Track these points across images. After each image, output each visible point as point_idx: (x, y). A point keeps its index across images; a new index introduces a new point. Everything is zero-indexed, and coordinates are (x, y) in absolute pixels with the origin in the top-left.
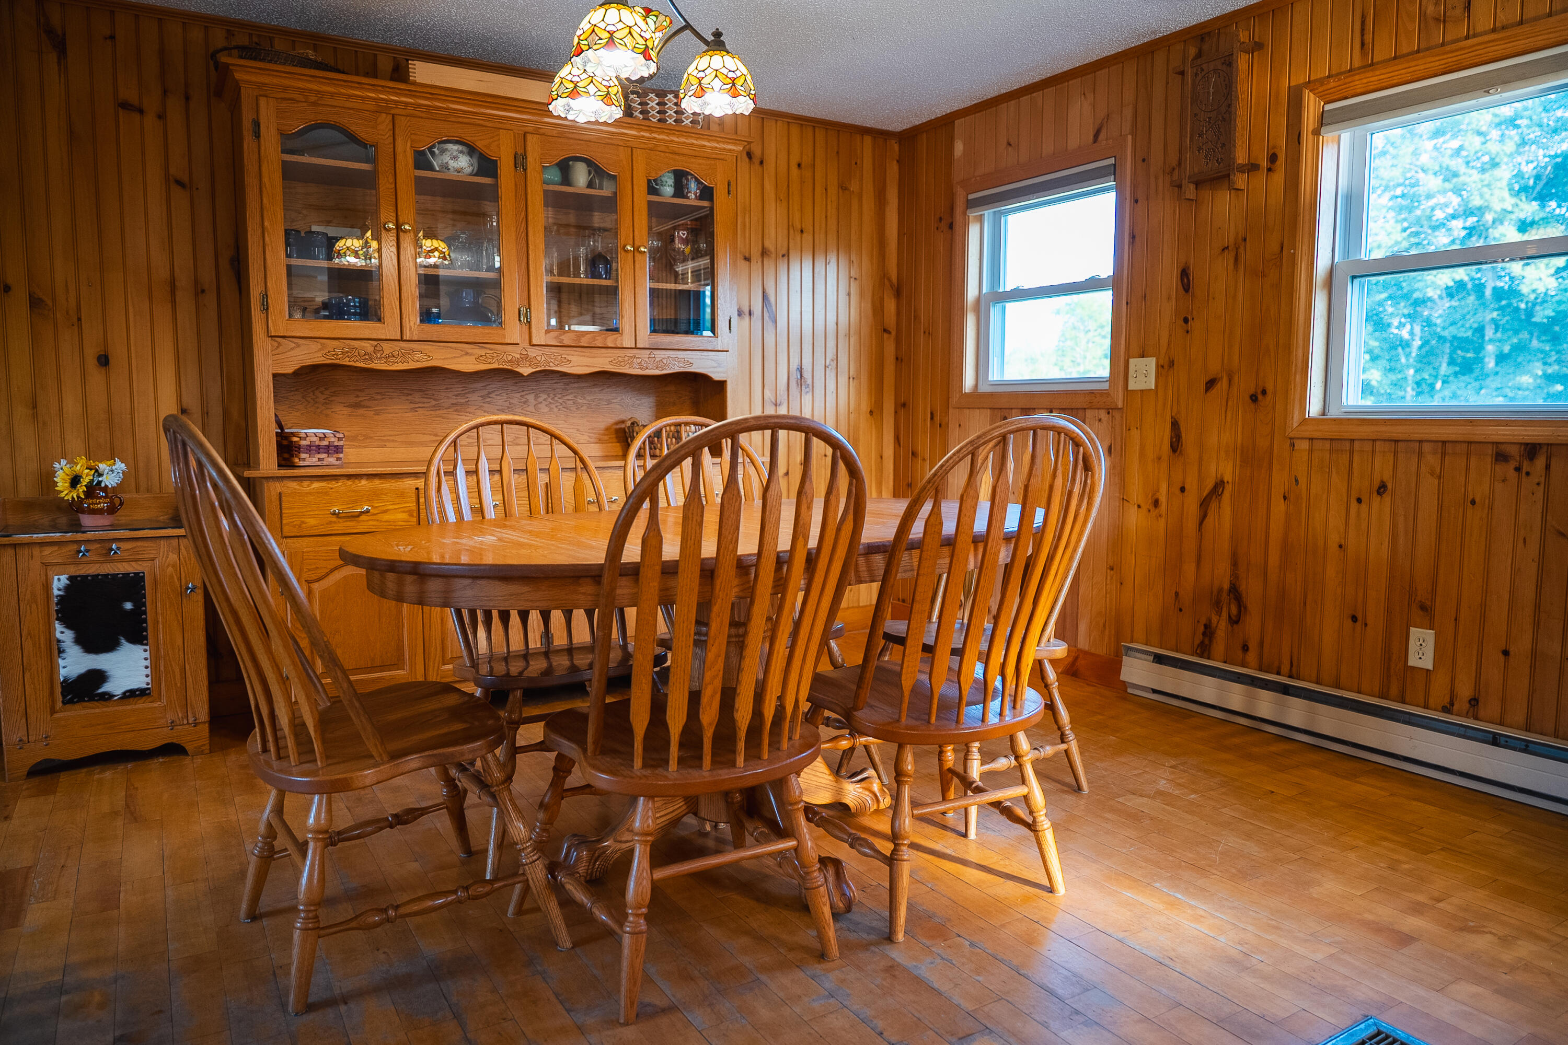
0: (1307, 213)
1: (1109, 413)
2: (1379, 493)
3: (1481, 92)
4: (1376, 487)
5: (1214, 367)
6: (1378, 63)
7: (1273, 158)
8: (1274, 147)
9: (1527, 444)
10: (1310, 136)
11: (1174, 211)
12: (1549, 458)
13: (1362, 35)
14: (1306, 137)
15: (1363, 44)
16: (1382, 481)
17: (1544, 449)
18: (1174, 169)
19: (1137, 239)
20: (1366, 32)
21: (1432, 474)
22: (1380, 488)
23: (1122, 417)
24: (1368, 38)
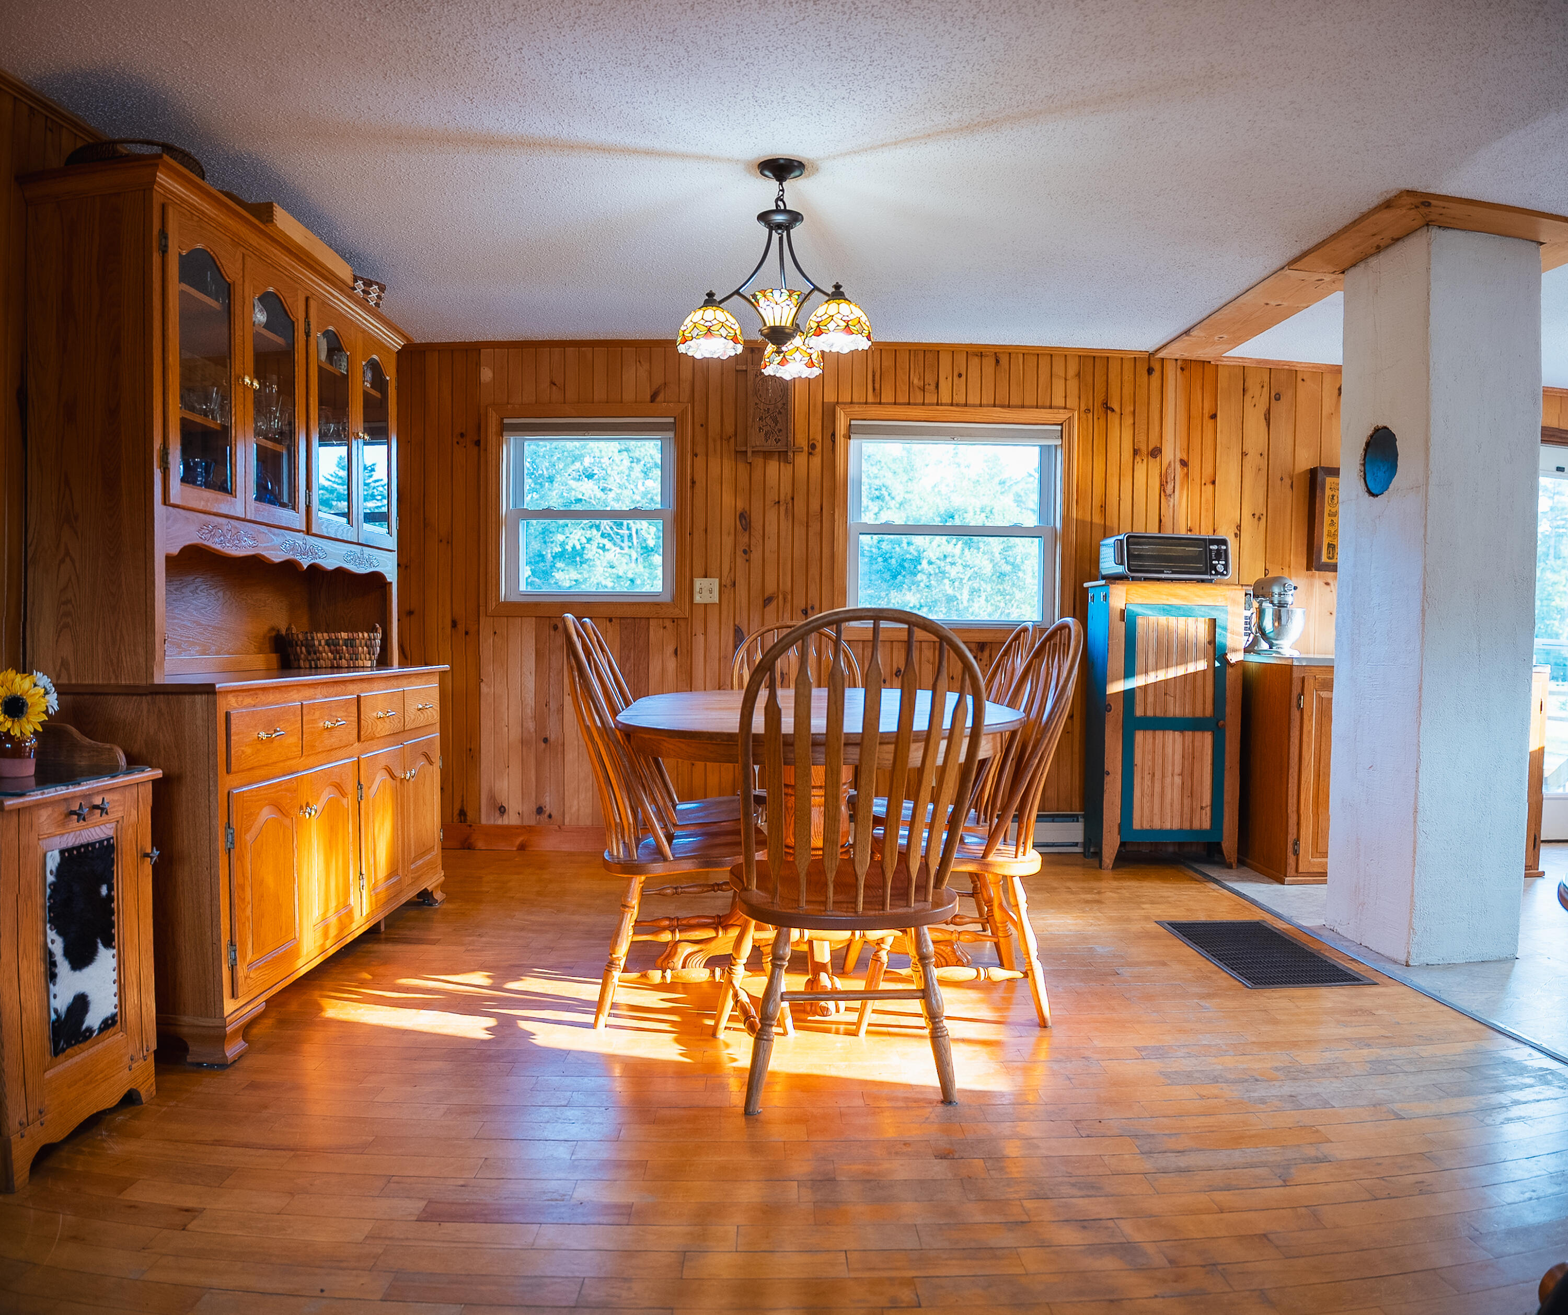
0: (842, 488)
1: (673, 622)
2: (896, 675)
3: (949, 438)
4: (894, 672)
5: (771, 588)
6: (884, 404)
7: (813, 447)
8: (813, 439)
9: (979, 643)
10: (842, 439)
11: (732, 468)
12: (991, 650)
13: (874, 383)
14: (840, 440)
15: (874, 389)
16: (898, 668)
17: (989, 644)
18: (730, 437)
19: (698, 484)
20: (876, 382)
21: (928, 662)
22: (897, 672)
23: (687, 625)
24: (877, 386)
